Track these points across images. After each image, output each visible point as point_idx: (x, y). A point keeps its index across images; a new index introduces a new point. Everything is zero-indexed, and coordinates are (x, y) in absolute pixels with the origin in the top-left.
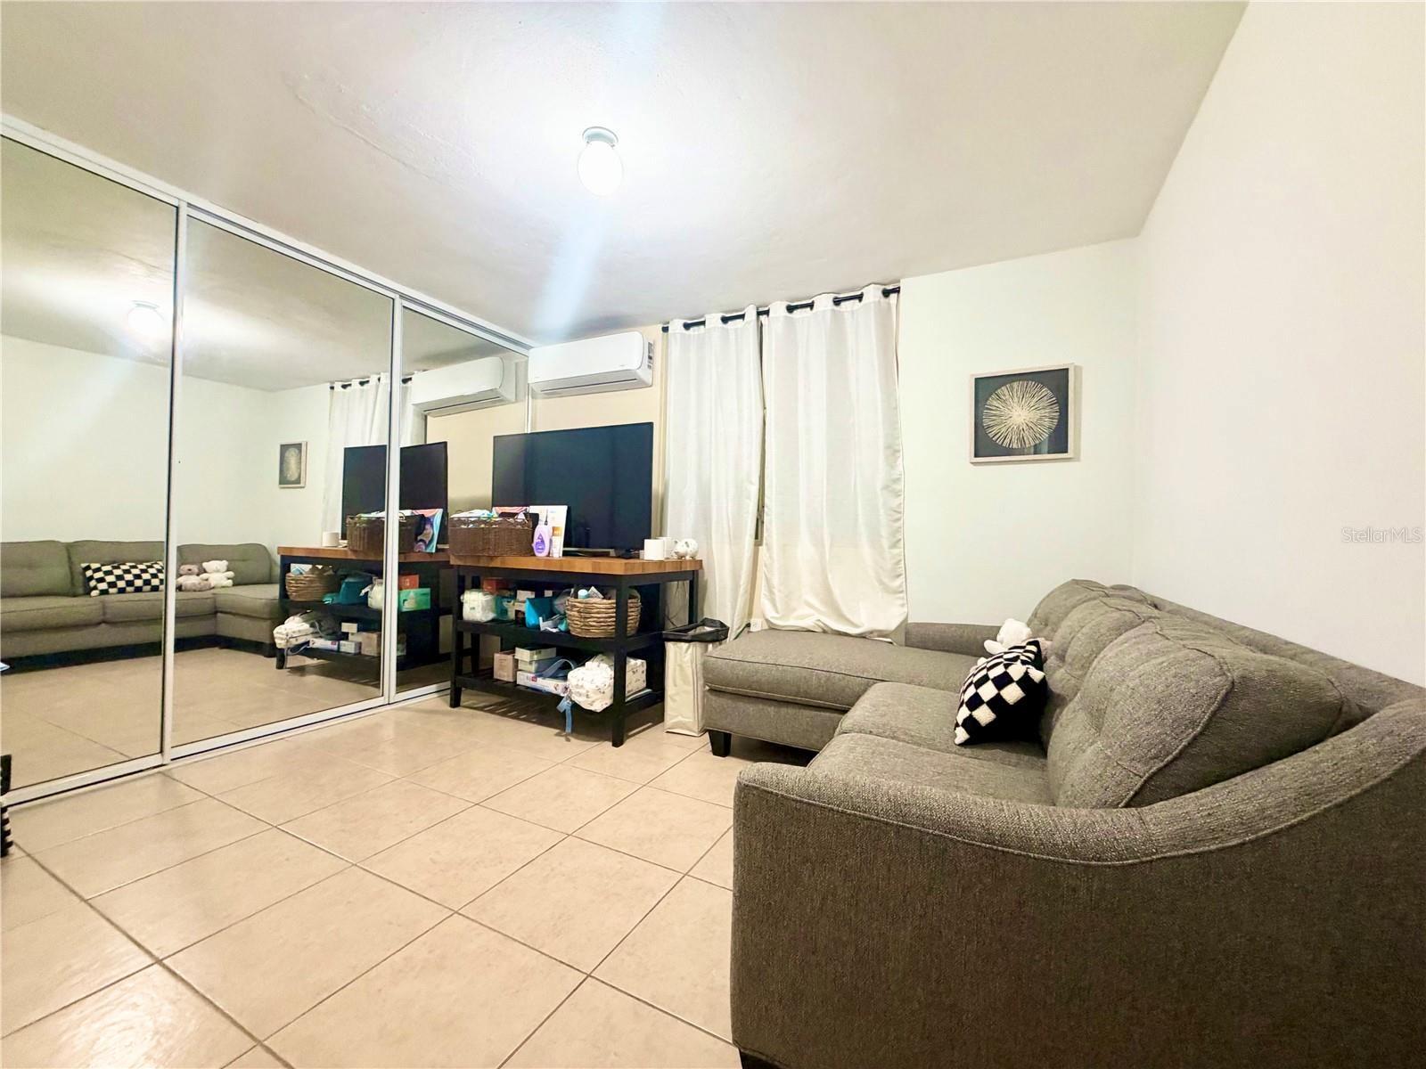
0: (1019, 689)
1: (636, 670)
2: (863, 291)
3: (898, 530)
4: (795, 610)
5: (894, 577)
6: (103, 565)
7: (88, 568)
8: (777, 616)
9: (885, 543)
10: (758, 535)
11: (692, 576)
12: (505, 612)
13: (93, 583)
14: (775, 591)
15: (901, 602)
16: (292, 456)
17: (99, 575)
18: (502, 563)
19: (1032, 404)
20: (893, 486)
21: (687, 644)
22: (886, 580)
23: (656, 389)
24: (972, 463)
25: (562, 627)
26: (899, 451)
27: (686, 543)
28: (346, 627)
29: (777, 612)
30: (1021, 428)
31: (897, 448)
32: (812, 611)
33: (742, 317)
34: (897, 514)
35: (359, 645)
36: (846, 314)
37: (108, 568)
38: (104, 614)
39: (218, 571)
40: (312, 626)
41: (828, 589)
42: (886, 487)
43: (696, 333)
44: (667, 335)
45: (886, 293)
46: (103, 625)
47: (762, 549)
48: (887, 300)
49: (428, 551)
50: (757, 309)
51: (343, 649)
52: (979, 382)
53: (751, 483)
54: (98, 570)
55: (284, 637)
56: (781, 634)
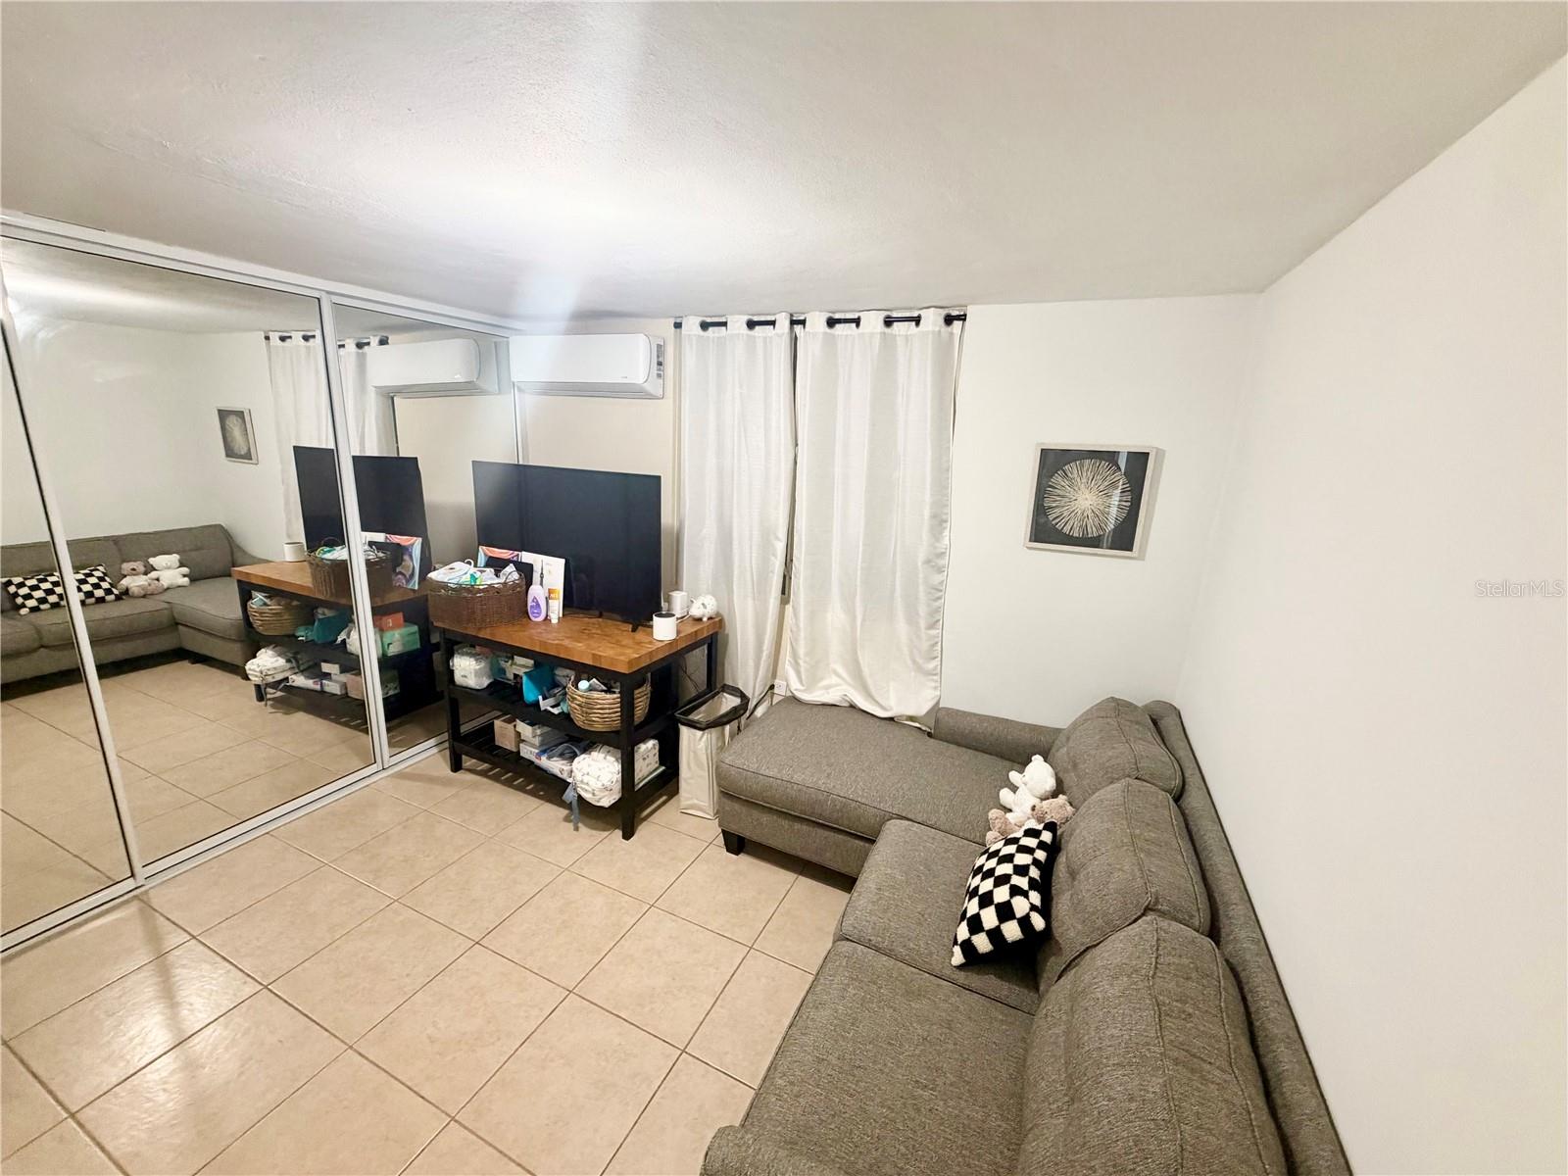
0: (1018, 929)
1: (647, 753)
2: (923, 313)
3: (937, 610)
4: (822, 679)
5: (929, 657)
6: (26, 579)
7: (9, 583)
8: (802, 688)
9: (923, 624)
10: (785, 590)
11: (711, 640)
12: (503, 671)
13: (19, 600)
14: (801, 662)
15: (933, 684)
16: (233, 423)
17: (24, 591)
18: (492, 634)
19: (1101, 488)
20: (936, 562)
21: (701, 732)
22: (920, 661)
23: (669, 402)
24: (1028, 548)
25: (564, 708)
26: (946, 521)
27: (703, 604)
28: (326, 667)
29: (803, 685)
30: (1085, 515)
31: (944, 517)
32: (839, 681)
33: (773, 323)
34: (937, 592)
35: (344, 686)
36: (898, 338)
37: (34, 582)
38: (41, 638)
39: (169, 568)
40: (288, 661)
41: (856, 662)
42: (928, 562)
43: (716, 335)
44: (681, 333)
45: (949, 320)
46: (42, 649)
47: (789, 608)
48: (949, 329)
49: (410, 587)
50: (792, 315)
51: (327, 689)
52: (1045, 453)
53: (777, 538)
54: (21, 585)
55: (259, 674)
56: (804, 708)
